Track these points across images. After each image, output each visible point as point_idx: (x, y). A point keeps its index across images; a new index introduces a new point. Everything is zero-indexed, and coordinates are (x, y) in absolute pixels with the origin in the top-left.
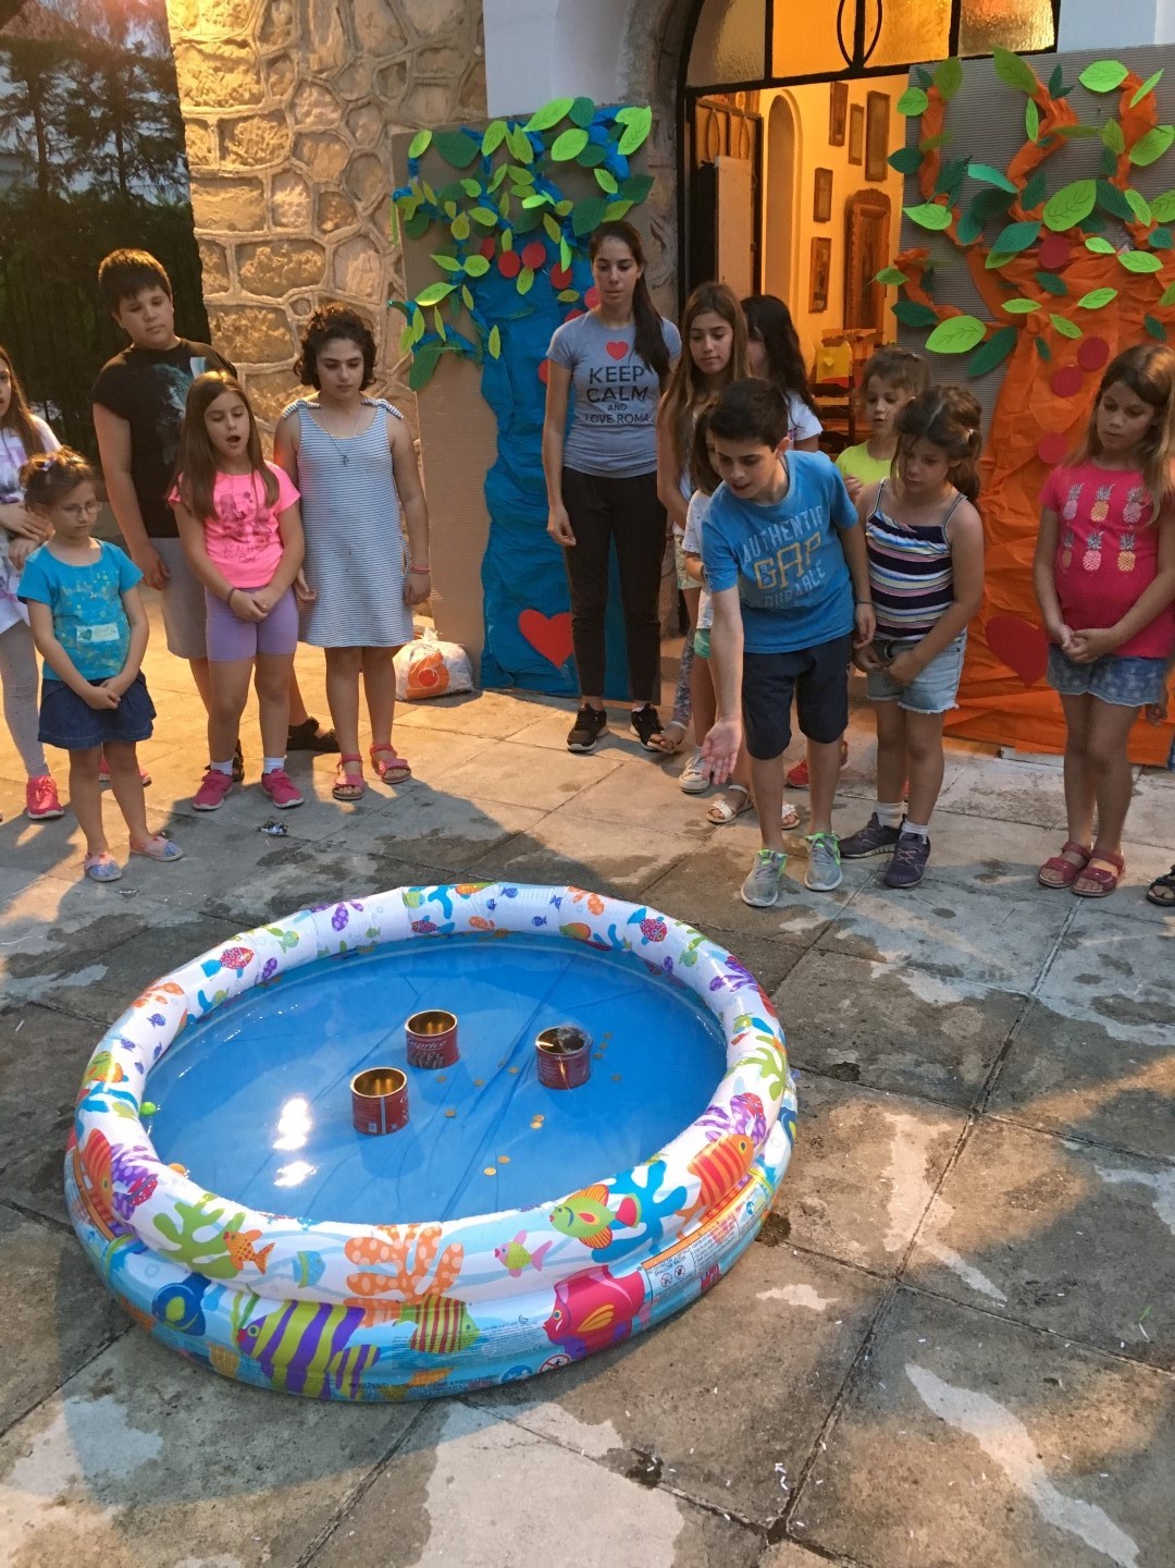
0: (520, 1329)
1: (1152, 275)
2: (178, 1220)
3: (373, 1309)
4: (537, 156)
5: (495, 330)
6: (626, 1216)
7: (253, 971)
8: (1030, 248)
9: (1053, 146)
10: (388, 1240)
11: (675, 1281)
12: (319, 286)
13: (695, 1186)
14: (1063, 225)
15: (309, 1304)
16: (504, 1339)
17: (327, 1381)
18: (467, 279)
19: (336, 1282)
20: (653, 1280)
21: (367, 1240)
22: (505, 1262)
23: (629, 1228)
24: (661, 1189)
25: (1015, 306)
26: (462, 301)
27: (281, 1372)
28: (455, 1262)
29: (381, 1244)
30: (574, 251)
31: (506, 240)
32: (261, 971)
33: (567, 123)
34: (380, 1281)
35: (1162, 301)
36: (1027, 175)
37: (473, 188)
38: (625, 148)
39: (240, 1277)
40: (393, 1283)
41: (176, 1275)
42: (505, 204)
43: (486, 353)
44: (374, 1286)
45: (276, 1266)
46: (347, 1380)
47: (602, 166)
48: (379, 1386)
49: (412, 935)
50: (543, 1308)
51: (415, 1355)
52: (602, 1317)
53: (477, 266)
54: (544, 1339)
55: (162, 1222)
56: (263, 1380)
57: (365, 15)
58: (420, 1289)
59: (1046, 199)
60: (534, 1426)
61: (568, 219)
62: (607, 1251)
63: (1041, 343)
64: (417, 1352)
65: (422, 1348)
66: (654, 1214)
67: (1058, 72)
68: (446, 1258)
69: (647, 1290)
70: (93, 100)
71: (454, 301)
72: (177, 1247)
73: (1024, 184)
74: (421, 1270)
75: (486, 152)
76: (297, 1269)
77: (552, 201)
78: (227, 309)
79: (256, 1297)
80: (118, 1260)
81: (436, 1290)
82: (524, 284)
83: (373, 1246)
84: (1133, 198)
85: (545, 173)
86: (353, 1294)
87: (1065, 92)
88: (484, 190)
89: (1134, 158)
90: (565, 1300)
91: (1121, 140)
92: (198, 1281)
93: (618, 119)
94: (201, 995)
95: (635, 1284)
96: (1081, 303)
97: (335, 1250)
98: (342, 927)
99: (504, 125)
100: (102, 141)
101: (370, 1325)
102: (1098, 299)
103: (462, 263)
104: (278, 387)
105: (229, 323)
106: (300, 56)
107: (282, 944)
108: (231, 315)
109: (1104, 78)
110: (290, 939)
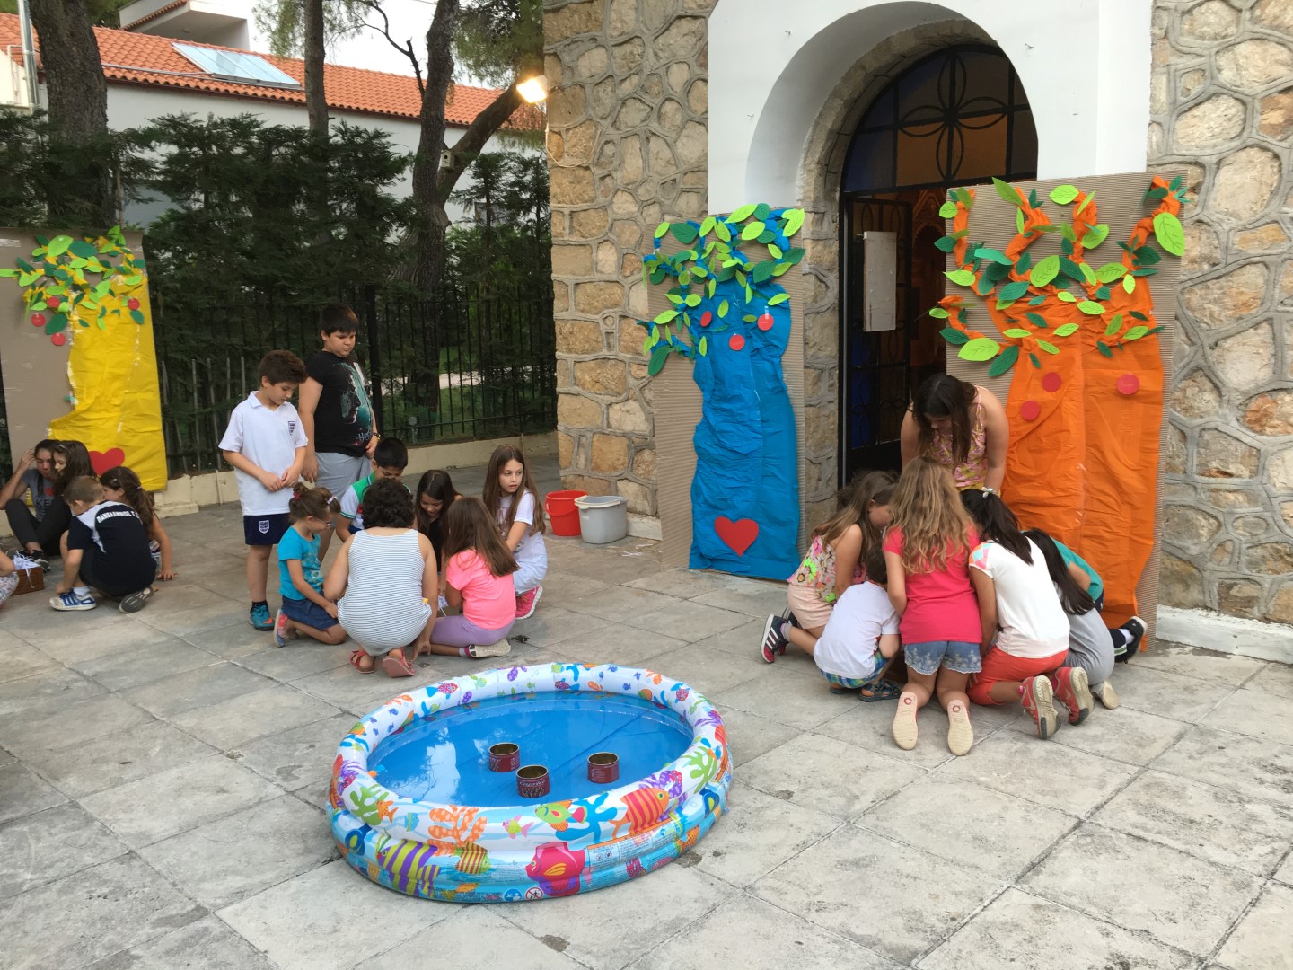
0: (512, 867)
1: (1098, 316)
2: (359, 794)
3: (441, 848)
4: (733, 237)
5: (704, 339)
6: (578, 816)
7: (457, 696)
8: (1023, 297)
9: (1035, 238)
10: (451, 811)
11: (605, 859)
12: (620, 309)
13: (623, 809)
14: (1041, 282)
15: (412, 842)
16: (503, 871)
17: (418, 884)
18: (687, 308)
19: (423, 832)
20: (592, 856)
21: (441, 810)
22: (507, 828)
23: (578, 824)
24: (601, 806)
25: (1014, 333)
26: (683, 321)
27: (398, 877)
28: (482, 826)
29: (447, 812)
30: (754, 291)
31: (712, 285)
32: (462, 698)
33: (752, 217)
34: (444, 831)
35: (1107, 333)
36: (1020, 253)
37: (694, 256)
38: (788, 232)
39: (382, 824)
40: (450, 833)
41: (356, 825)
42: (712, 265)
43: (697, 352)
44: (441, 833)
45: (397, 819)
46: (427, 885)
47: (772, 243)
48: (441, 890)
49: (554, 689)
50: (526, 858)
51: (458, 874)
52: (558, 869)
53: (694, 300)
54: (525, 875)
55: (354, 796)
56: (388, 882)
57: (655, 152)
58: (463, 838)
59: (1031, 267)
60: (515, 921)
61: (751, 273)
62: (565, 834)
63: (1033, 357)
64: (458, 871)
65: (461, 870)
66: (595, 820)
67: (1034, 192)
68: (477, 824)
69: (587, 860)
70: (523, 187)
71: (678, 322)
72: (357, 808)
73: (1018, 258)
74: (464, 828)
75: (702, 235)
76: (406, 821)
77: (741, 263)
78: (565, 321)
79: (390, 837)
80: (336, 817)
81: (471, 840)
82: (723, 311)
83: (443, 813)
84: (1085, 268)
85: (736, 246)
86: (431, 837)
87: (1040, 204)
88: (700, 256)
89: (1084, 244)
90: (539, 856)
91: (1074, 234)
92: (366, 828)
93: (784, 216)
94: (423, 704)
95: (580, 855)
96: (1056, 332)
97: (425, 813)
98: (513, 679)
99: (714, 219)
100: (528, 210)
101: (438, 855)
102: (1066, 330)
103: (684, 299)
104: (592, 369)
105: (566, 329)
106: (618, 175)
107: (476, 685)
108: (569, 325)
109: (1064, 196)
110: (481, 683)
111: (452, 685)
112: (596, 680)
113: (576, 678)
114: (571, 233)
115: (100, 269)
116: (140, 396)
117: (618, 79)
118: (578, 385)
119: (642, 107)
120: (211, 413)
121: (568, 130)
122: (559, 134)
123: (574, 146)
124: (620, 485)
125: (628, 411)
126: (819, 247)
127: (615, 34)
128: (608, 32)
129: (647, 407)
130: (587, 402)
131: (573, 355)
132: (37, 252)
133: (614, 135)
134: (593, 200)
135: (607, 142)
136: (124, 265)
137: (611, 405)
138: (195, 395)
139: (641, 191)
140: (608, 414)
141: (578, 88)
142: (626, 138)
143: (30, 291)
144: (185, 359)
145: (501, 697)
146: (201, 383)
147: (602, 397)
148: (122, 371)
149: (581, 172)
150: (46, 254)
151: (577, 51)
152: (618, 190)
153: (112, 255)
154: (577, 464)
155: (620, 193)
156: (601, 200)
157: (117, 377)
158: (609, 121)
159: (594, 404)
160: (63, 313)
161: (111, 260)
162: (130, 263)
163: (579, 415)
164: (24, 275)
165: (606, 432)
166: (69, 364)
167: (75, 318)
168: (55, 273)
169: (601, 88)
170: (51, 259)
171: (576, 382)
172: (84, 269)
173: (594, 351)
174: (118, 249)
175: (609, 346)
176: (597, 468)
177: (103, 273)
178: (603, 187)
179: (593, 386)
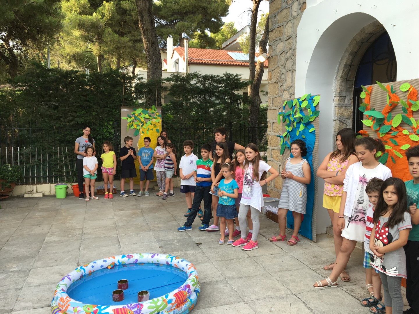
3: (61, 311)
4: (300, 106)
6: (95, 312)
8: (388, 132)
9: (393, 107)
10: (65, 299)
18: (289, 131)
22: (74, 310)
24: (104, 311)
26: (288, 136)
31: (295, 123)
32: (134, 261)
33: (305, 99)
36: (388, 113)
37: (292, 113)
38: (314, 104)
44: (60, 306)
47: (310, 109)
49: (165, 264)
58: (64, 309)
59: (392, 119)
63: (392, 158)
68: (67, 306)
73: (387, 115)
74: (64, 306)
75: (293, 105)
76: (56, 299)
77: (302, 116)
78: (270, 135)
82: (297, 133)
83: (62, 299)
84: (412, 119)
85: (300, 109)
87: (395, 91)
89: (412, 109)
91: (408, 104)
93: (314, 98)
94: (118, 261)
96: (401, 148)
98: (153, 258)
99: (296, 100)
101: (59, 313)
102: (405, 147)
103: (289, 128)
104: (276, 152)
105: (270, 138)
106: (285, 85)
107: (140, 257)
109: (404, 88)
110: (142, 257)
111: (132, 256)
112: (177, 264)
113: (171, 262)
114: (272, 105)
115: (149, 117)
117: (286, 52)
118: (272, 158)
119: (292, 61)
121: (273, 70)
122: (271, 72)
123: (274, 76)
126: (342, 110)
127: (286, 36)
128: (284, 36)
130: (274, 164)
131: (271, 147)
132: (133, 113)
133: (284, 71)
134: (278, 94)
135: (282, 74)
136: (155, 116)
139: (290, 90)
141: (276, 56)
142: (287, 72)
143: (129, 123)
145: (149, 263)
147: (278, 162)
149: (276, 84)
150: (135, 113)
151: (276, 44)
152: (284, 90)
153: (153, 113)
154: (271, 185)
155: (285, 91)
156: (280, 94)
158: (283, 66)
159: (276, 164)
160: (138, 129)
161: (152, 115)
162: (157, 116)
164: (129, 119)
167: (141, 131)
168: (137, 119)
169: (281, 56)
170: (136, 115)
171: (272, 156)
172: (144, 117)
173: (277, 146)
174: (154, 112)
176: (276, 187)
177: (149, 118)
178: (281, 89)
179: (276, 158)
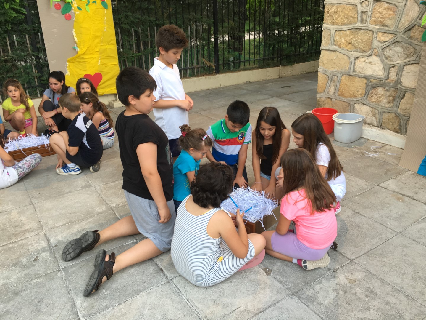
78: (332, 4)
104: (347, 35)
105: (332, 11)
108: (335, 7)
116: (107, 47)
118: (335, 45)
120: (141, 55)
124: (357, 106)
125: (370, 63)
129: (386, 61)
130: (341, 56)
131: (335, 26)
137: (357, 58)
138: (134, 46)
140: (355, 63)
144: (129, 28)
146: (137, 40)
147: (352, 53)
148: (98, 34)
154: (328, 91)
157: (97, 37)
159: (345, 57)
160: (69, 3)
163: (334, 63)
165: (351, 75)
166: (74, 30)
167: (75, 5)
171: (335, 43)
173: (350, 23)
175: (362, 21)
176: (342, 95)
179: (346, 46)
